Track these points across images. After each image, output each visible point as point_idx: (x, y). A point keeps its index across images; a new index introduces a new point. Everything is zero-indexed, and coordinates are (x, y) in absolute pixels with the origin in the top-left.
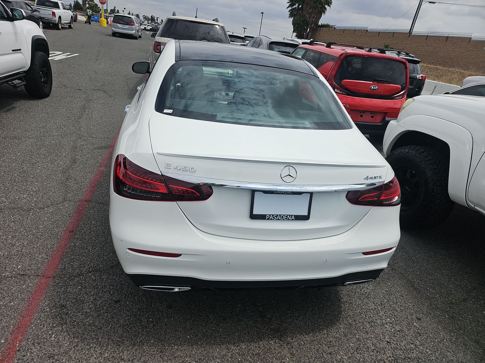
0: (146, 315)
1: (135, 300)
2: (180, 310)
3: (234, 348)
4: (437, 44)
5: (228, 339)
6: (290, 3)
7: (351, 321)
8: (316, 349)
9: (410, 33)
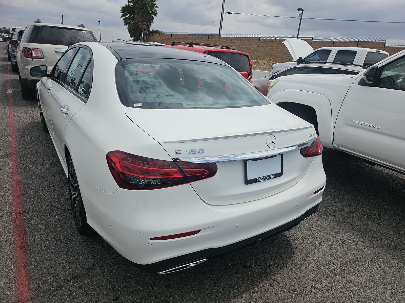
0: (151, 301)
1: (133, 292)
2: (178, 285)
3: (240, 300)
4: (239, 43)
5: (231, 294)
6: (123, 13)
7: (301, 249)
8: (294, 277)
9: (220, 36)
